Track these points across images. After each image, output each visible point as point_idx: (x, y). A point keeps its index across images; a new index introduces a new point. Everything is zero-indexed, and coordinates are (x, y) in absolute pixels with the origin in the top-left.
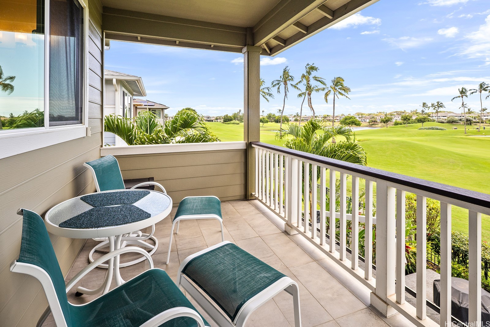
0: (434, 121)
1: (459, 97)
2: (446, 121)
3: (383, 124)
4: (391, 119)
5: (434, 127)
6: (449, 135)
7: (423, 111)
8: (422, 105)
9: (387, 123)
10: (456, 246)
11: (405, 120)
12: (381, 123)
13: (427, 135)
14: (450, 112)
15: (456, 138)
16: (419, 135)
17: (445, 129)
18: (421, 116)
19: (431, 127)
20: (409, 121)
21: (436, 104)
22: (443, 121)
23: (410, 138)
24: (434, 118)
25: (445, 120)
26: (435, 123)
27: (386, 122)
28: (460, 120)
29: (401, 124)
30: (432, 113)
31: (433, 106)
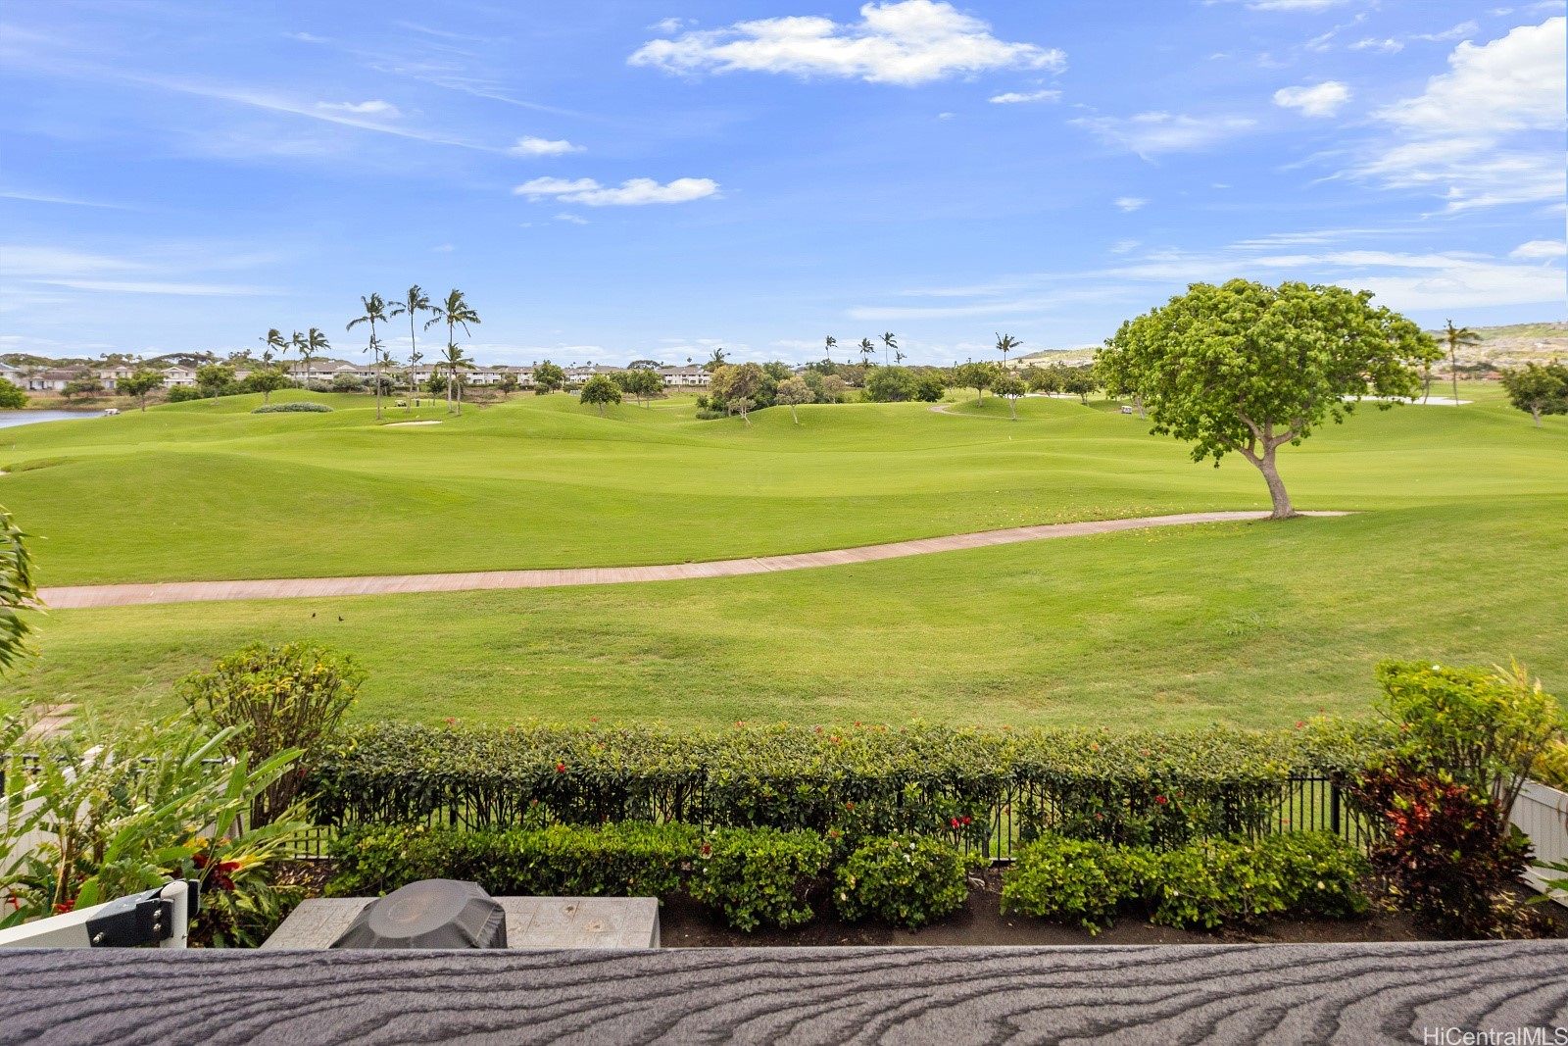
0: (300, 386)
1: (365, 319)
2: (331, 386)
3: (128, 397)
4: (161, 379)
5: (299, 404)
6: (340, 425)
7: (268, 356)
8: (267, 338)
9: (143, 394)
10: (384, 775)
11: (210, 382)
12: (118, 393)
13: (281, 429)
14: (342, 362)
15: (358, 431)
16: (257, 429)
17: (329, 407)
18: (264, 373)
19: (291, 404)
20: (225, 387)
21: (307, 336)
22: (324, 385)
23: (226, 441)
24: (300, 376)
25: (330, 382)
26: (302, 392)
27: (139, 389)
28: (367, 383)
29: (196, 397)
30: (296, 362)
31: (300, 342)
